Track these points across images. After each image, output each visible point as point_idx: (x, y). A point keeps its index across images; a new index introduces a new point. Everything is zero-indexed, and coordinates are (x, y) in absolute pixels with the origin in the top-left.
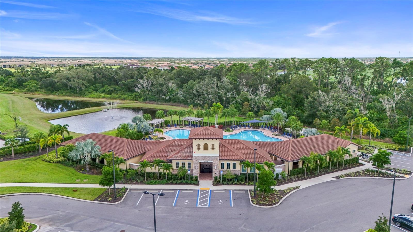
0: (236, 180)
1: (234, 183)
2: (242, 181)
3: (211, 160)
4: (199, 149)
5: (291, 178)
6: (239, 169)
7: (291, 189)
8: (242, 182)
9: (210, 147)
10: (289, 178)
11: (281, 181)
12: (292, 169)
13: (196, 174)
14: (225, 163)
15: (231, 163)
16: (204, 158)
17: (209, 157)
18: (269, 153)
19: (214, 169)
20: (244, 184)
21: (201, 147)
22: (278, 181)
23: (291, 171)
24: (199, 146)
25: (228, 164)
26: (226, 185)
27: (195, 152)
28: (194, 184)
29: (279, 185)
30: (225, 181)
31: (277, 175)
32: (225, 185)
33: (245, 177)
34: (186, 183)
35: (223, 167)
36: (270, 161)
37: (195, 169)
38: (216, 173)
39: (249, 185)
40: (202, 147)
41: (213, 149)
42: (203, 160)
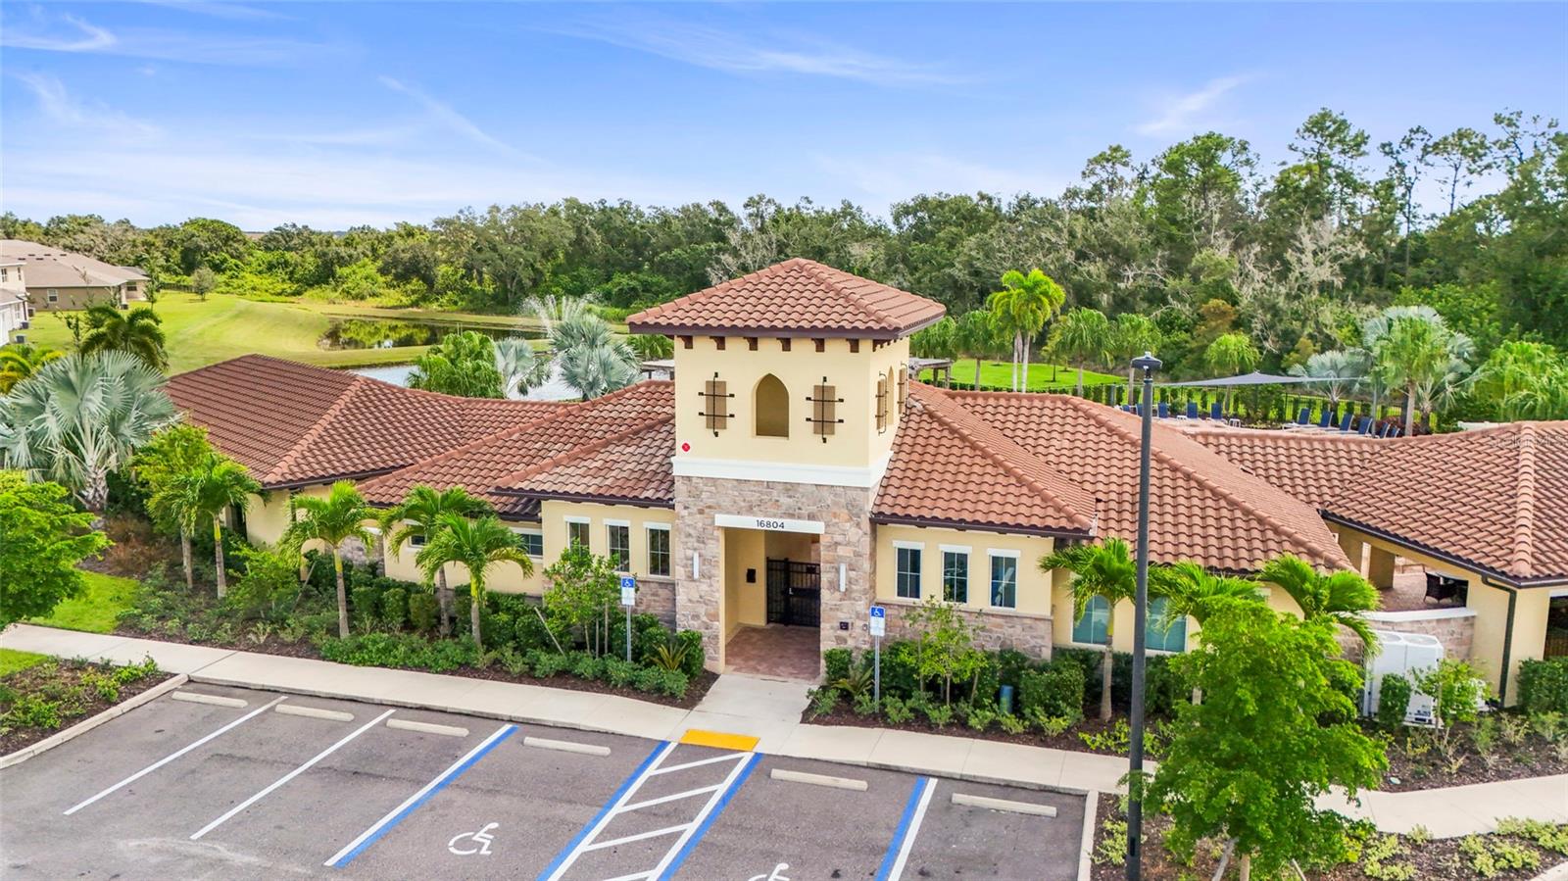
0: (1005, 700)
1: (973, 722)
2: (1053, 712)
3: (811, 517)
4: (716, 418)
5: (1534, 738)
6: (1046, 612)
7: (1546, 840)
8: (1050, 715)
9: (800, 410)
10: (1513, 731)
11: (1435, 751)
12: (1537, 652)
13: (696, 617)
14: (934, 547)
15: (980, 550)
16: (754, 498)
17: (790, 488)
18: (1325, 515)
19: (834, 586)
20: (1068, 741)
21: (731, 406)
22: (1402, 743)
23: (1529, 670)
24: (715, 393)
25: (956, 566)
26: (906, 725)
27: (686, 447)
28: (660, 695)
29: (1404, 787)
30: (905, 696)
31: (1395, 692)
32: (896, 726)
33: (1082, 678)
34: (602, 682)
35: (909, 583)
36: (1331, 565)
37: (690, 578)
38: (844, 626)
39: (1108, 751)
40: (742, 407)
41: (824, 424)
42: (750, 510)
